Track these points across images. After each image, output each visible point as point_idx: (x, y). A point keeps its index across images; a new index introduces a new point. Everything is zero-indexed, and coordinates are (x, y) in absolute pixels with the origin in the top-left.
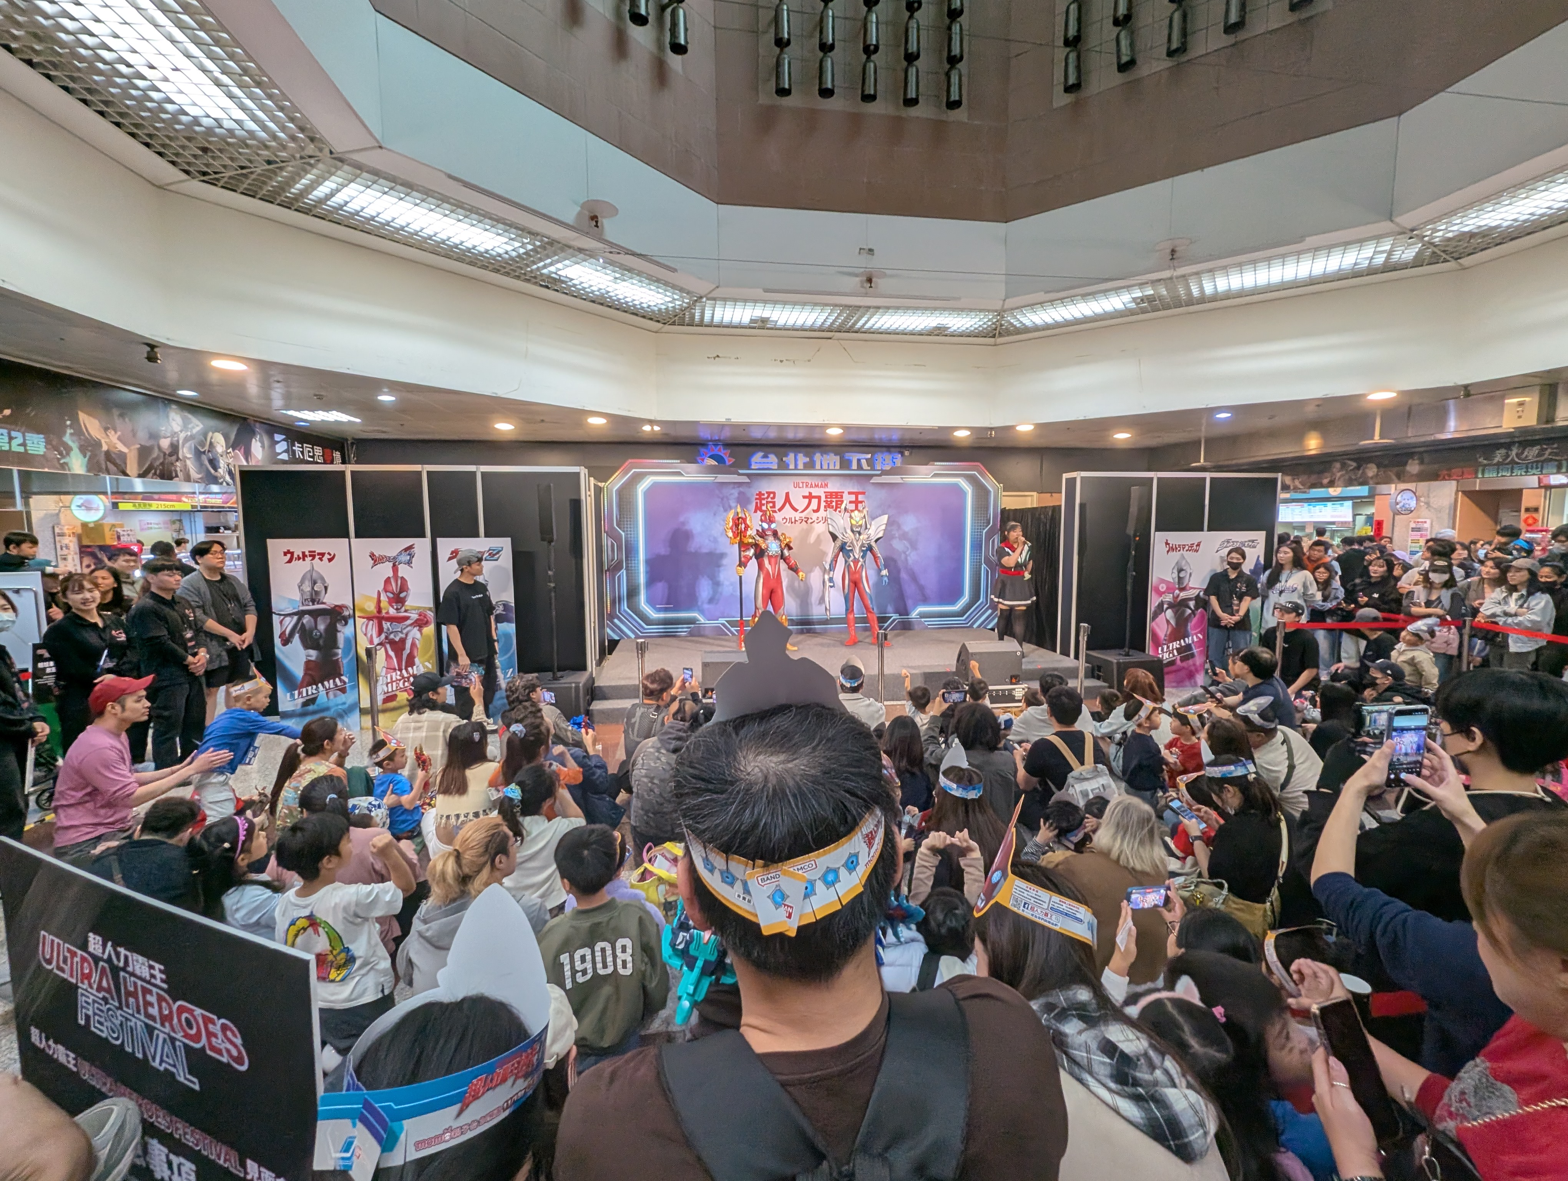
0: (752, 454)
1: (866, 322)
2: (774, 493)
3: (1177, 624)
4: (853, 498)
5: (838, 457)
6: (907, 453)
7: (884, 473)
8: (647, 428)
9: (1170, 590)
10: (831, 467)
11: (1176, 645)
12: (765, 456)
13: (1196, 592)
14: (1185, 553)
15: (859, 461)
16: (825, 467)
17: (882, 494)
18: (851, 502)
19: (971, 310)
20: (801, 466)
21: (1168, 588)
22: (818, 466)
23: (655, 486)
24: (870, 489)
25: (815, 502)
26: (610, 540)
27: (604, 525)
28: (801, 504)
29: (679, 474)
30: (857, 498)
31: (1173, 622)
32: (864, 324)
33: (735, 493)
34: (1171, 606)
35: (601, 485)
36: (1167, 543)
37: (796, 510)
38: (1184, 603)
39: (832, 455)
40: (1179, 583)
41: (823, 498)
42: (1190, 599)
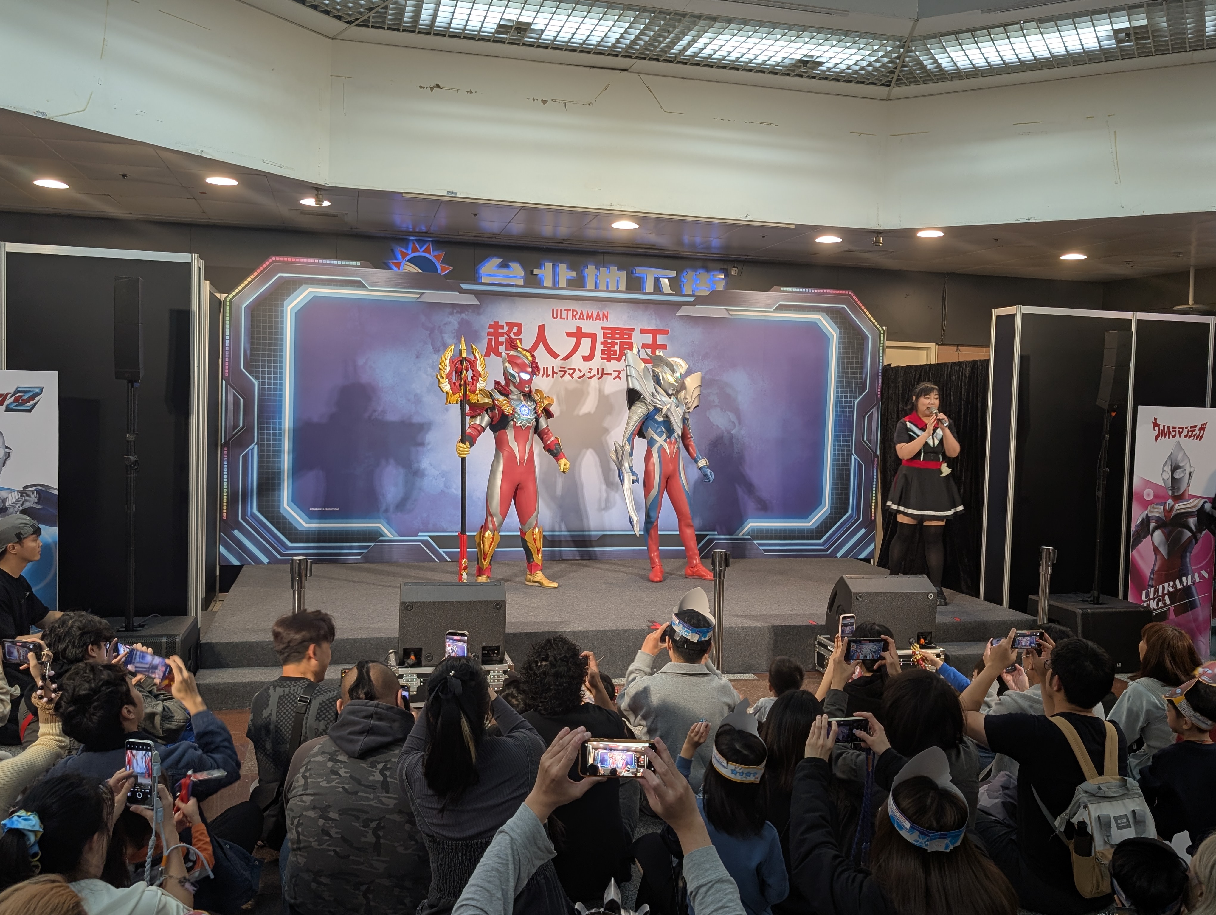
0: (483, 259)
1: (689, 45)
2: (519, 326)
3: (1169, 553)
4: (648, 339)
5: (623, 274)
6: (734, 271)
7: (700, 300)
8: (309, 202)
9: (1159, 498)
10: (613, 287)
11: (1168, 587)
12: (504, 265)
13: (1199, 503)
14: (1182, 440)
15: (657, 280)
16: (603, 286)
17: (696, 334)
18: (644, 346)
19: (862, 35)
20: (562, 283)
21: (1156, 496)
22: (590, 285)
23: (315, 303)
24: (675, 326)
25: (586, 343)
26: (232, 392)
27: (225, 367)
28: (563, 345)
29: (358, 285)
30: (654, 339)
31: (1163, 550)
32: (685, 49)
33: (454, 321)
34: (1161, 524)
35: (222, 296)
36: (1155, 424)
37: (555, 355)
38: (1180, 520)
39: (614, 269)
40: (1173, 488)
41: (600, 339)
42: (1189, 514)
